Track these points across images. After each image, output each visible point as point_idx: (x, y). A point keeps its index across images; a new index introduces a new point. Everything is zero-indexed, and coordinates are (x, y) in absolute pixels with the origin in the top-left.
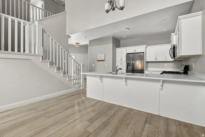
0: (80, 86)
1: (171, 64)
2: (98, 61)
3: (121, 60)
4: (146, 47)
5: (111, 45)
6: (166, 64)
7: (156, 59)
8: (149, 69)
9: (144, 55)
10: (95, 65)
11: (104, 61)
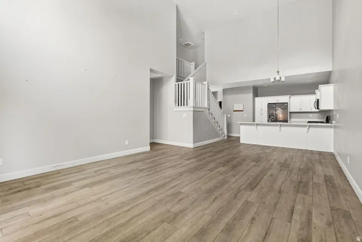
0: (224, 136)
1: (317, 114)
2: (234, 111)
3: (262, 110)
4: (290, 97)
5: (251, 95)
6: (311, 115)
7: (301, 109)
8: (292, 120)
9: (287, 105)
10: (231, 116)
11: (242, 111)
